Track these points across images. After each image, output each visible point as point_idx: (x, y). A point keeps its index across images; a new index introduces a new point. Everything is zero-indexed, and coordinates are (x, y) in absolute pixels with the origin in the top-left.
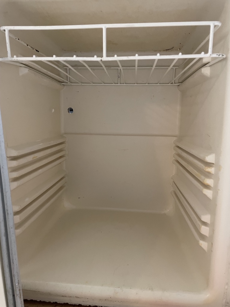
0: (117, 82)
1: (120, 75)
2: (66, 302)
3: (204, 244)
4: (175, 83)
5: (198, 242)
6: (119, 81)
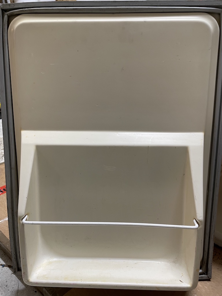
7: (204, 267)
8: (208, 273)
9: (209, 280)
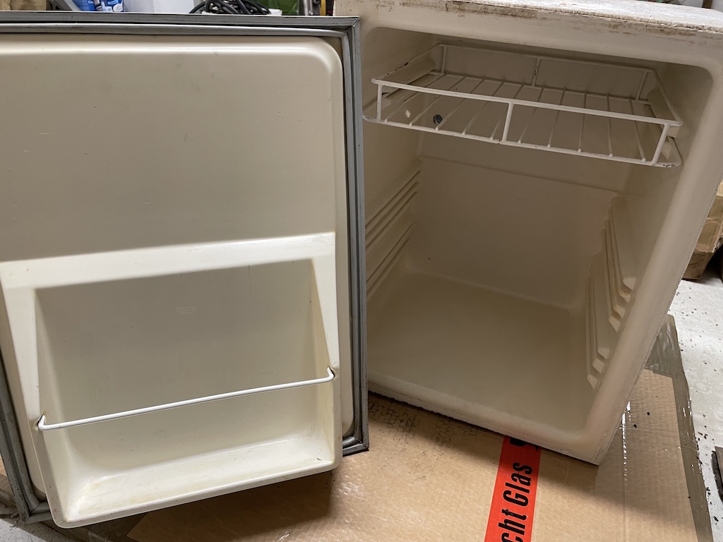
0: (529, 82)
1: (538, 71)
2: (405, 401)
3: (592, 380)
4: (640, 99)
5: (586, 375)
6: (534, 80)
7: (357, 432)
8: (364, 439)
9: (366, 450)
